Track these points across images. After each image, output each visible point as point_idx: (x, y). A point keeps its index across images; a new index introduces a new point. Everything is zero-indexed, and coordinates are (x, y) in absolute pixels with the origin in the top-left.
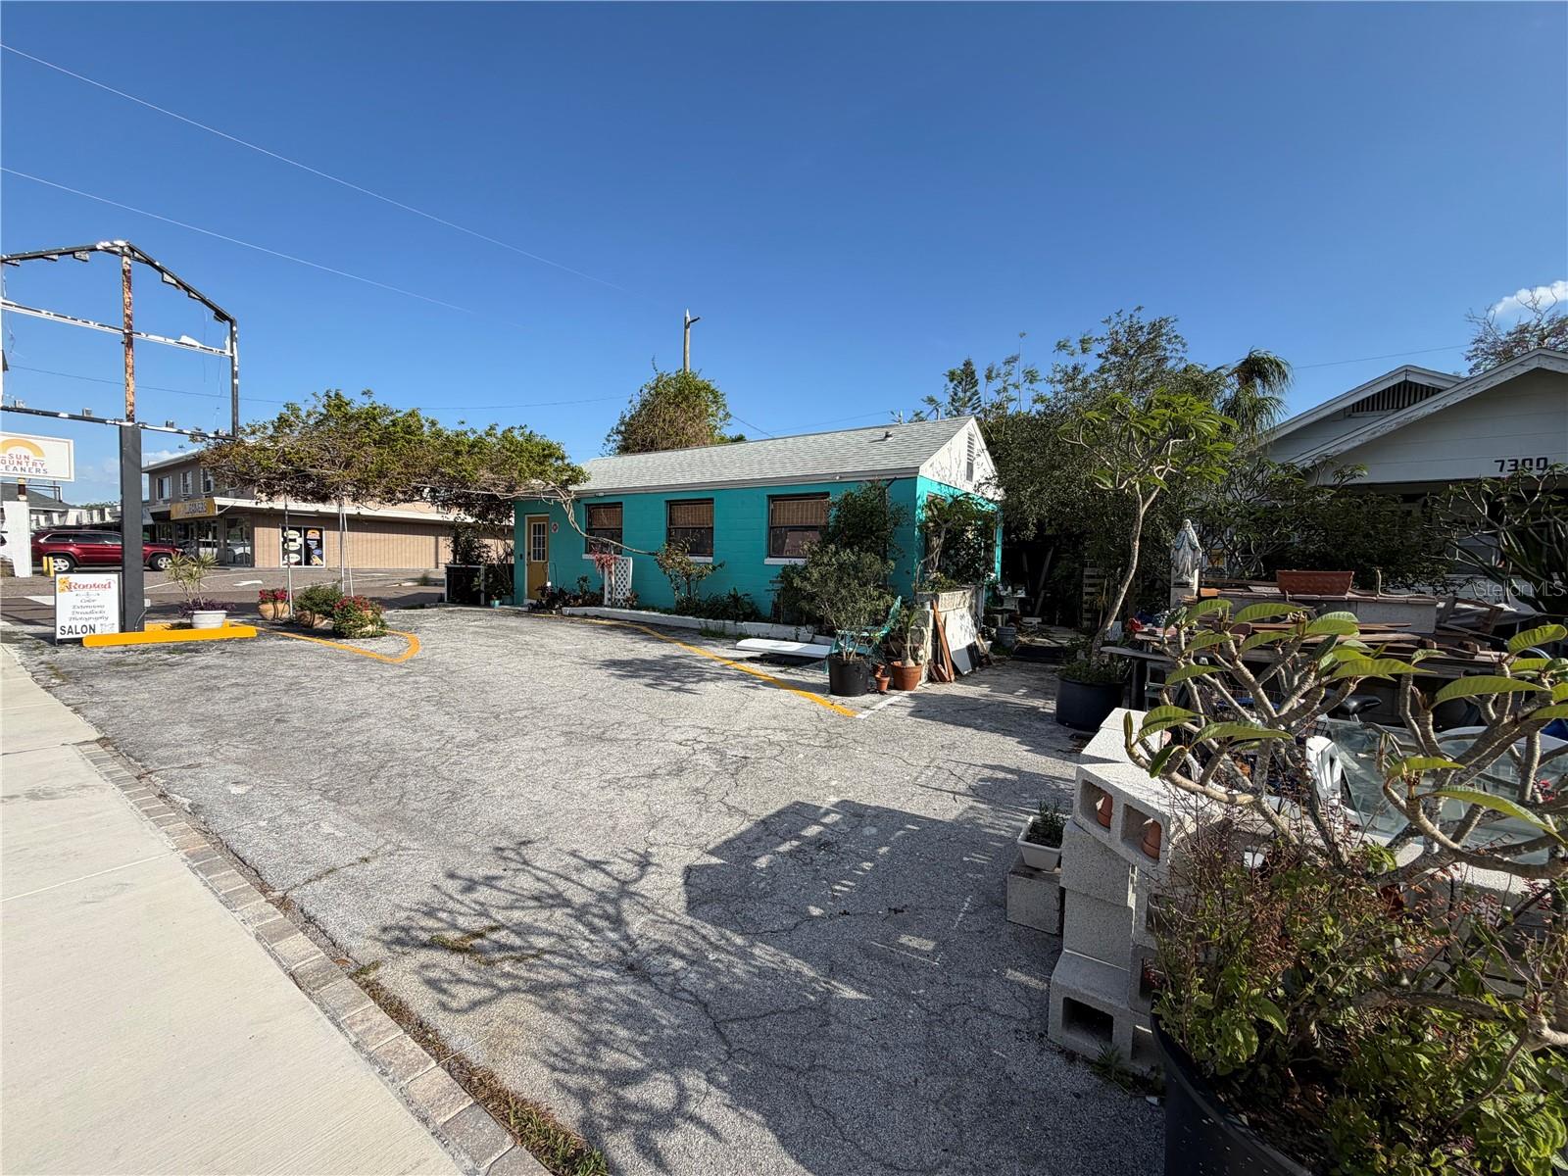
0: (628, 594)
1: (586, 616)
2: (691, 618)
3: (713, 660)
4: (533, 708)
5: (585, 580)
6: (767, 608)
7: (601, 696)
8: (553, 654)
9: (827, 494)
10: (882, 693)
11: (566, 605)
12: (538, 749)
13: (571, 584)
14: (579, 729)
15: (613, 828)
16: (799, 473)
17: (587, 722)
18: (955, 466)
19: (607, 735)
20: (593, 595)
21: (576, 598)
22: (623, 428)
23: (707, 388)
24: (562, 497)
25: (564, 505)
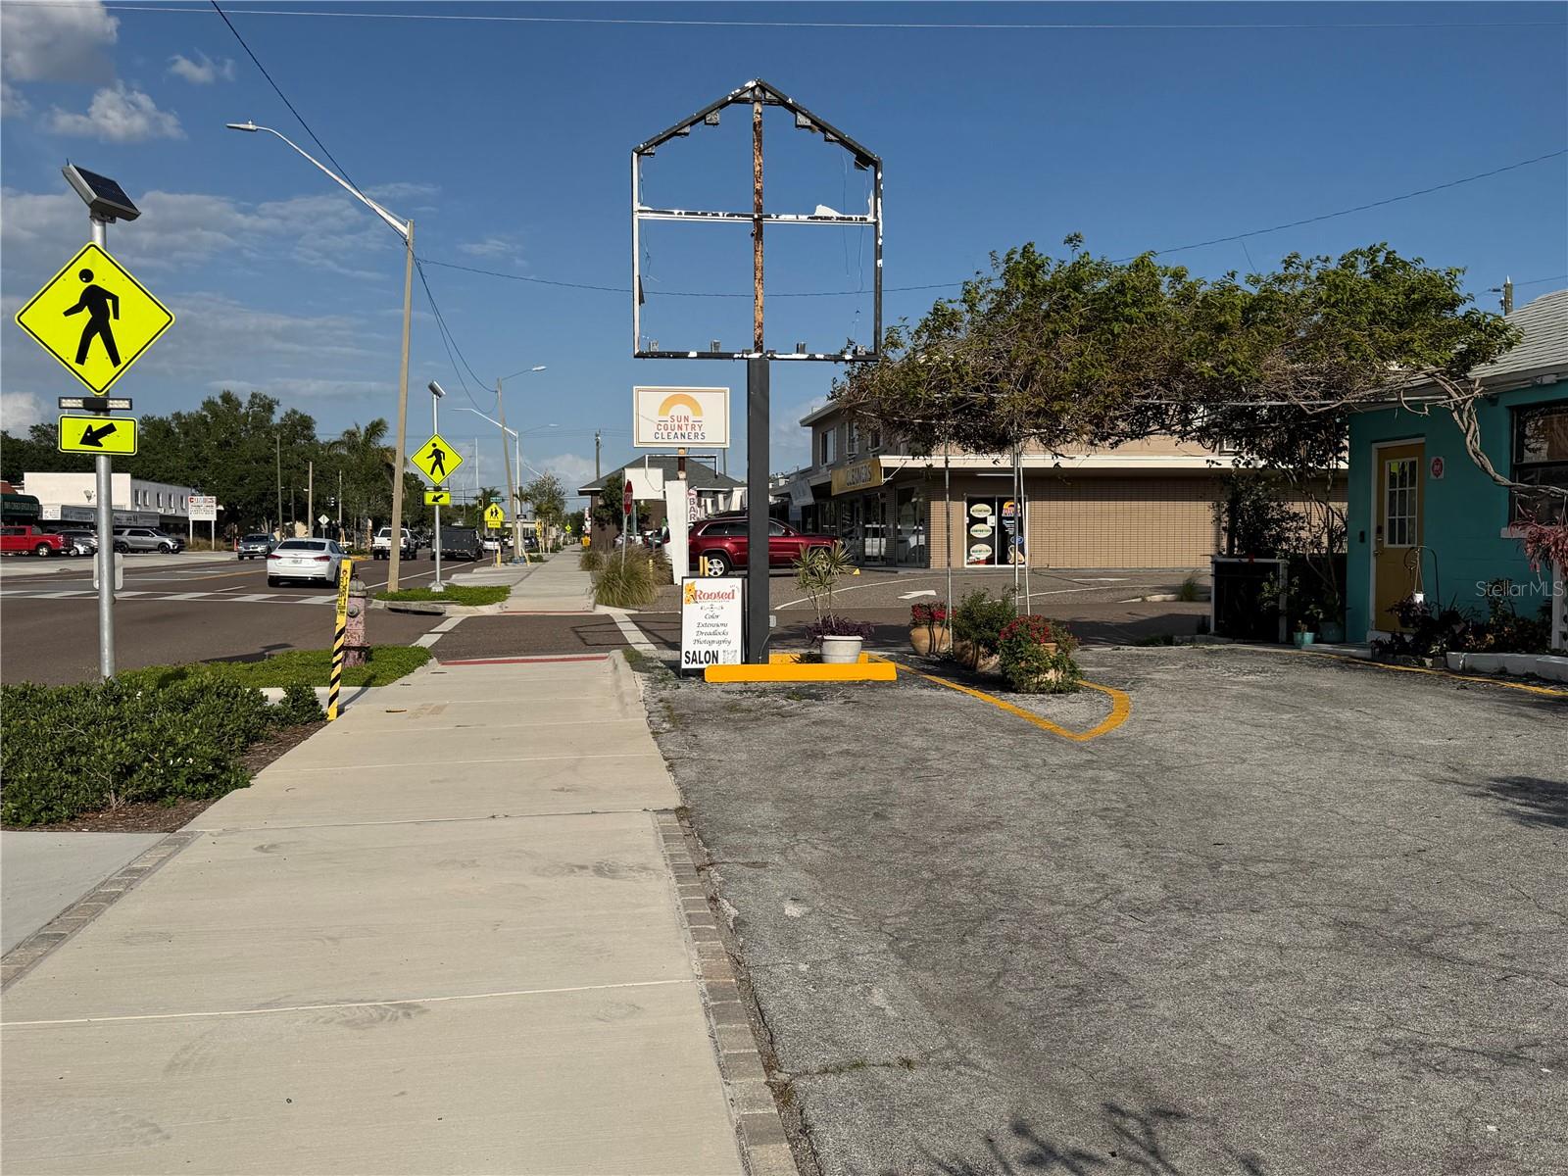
1: (1502, 674)
4: (1294, 861)
7: (1459, 858)
8: (1387, 755)
11: (1458, 648)
12: (1271, 944)
13: (1470, 598)
14: (1376, 920)
15: (1361, 1144)
17: (1399, 909)
19: (1437, 946)
20: (1523, 625)
21: (1480, 631)
24: (1450, 397)
25: (1455, 415)
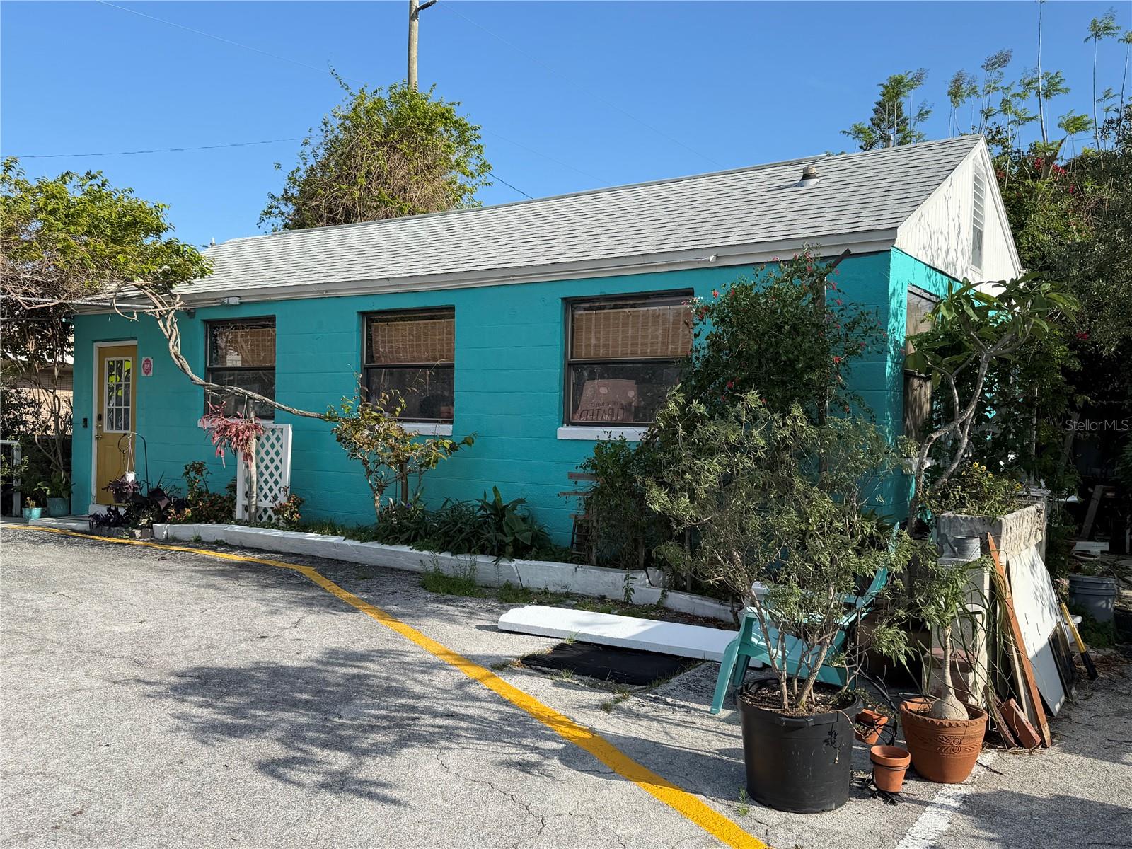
0: (282, 499)
1: (198, 542)
2: (406, 549)
3: (441, 666)
5: (198, 468)
6: (562, 532)
9: (690, 293)
10: (890, 797)
11: (163, 520)
13: (172, 479)
16: (628, 252)
18: (953, 234)
20: (214, 499)
21: (181, 505)
22: (295, 191)
23: (445, 116)
24: (156, 307)
25: (160, 323)
